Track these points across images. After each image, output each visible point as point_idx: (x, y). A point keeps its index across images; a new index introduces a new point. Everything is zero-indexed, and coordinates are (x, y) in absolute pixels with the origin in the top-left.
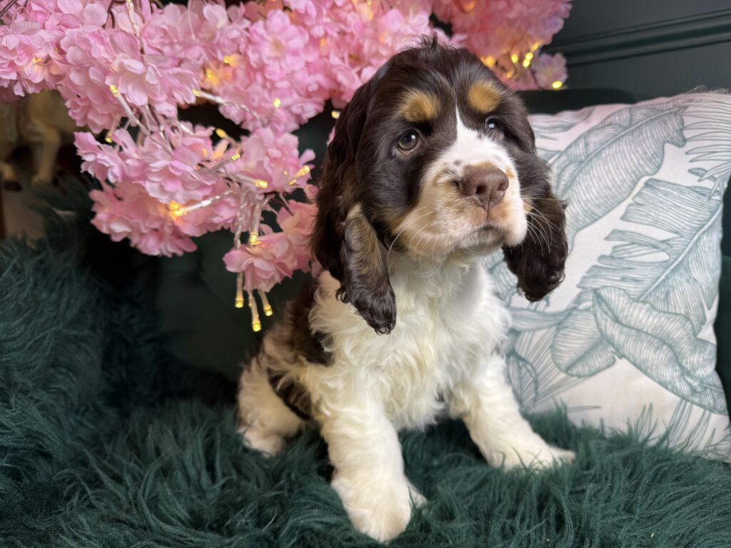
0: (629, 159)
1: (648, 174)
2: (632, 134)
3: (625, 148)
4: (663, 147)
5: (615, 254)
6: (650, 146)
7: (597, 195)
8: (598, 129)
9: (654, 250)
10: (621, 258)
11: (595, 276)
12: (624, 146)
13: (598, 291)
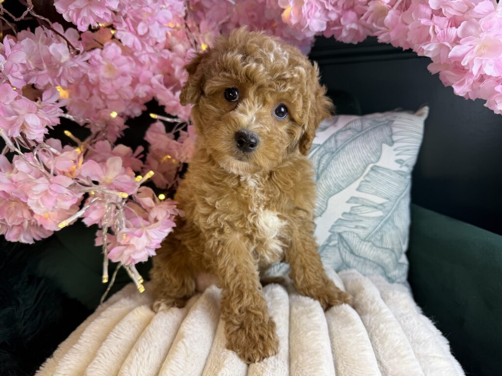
0: (362, 152)
1: (372, 162)
2: (363, 136)
3: (359, 145)
4: (381, 145)
5: (352, 212)
6: (374, 145)
7: (343, 175)
8: (343, 131)
9: (375, 209)
10: (356, 214)
11: (340, 225)
13: (341, 235)
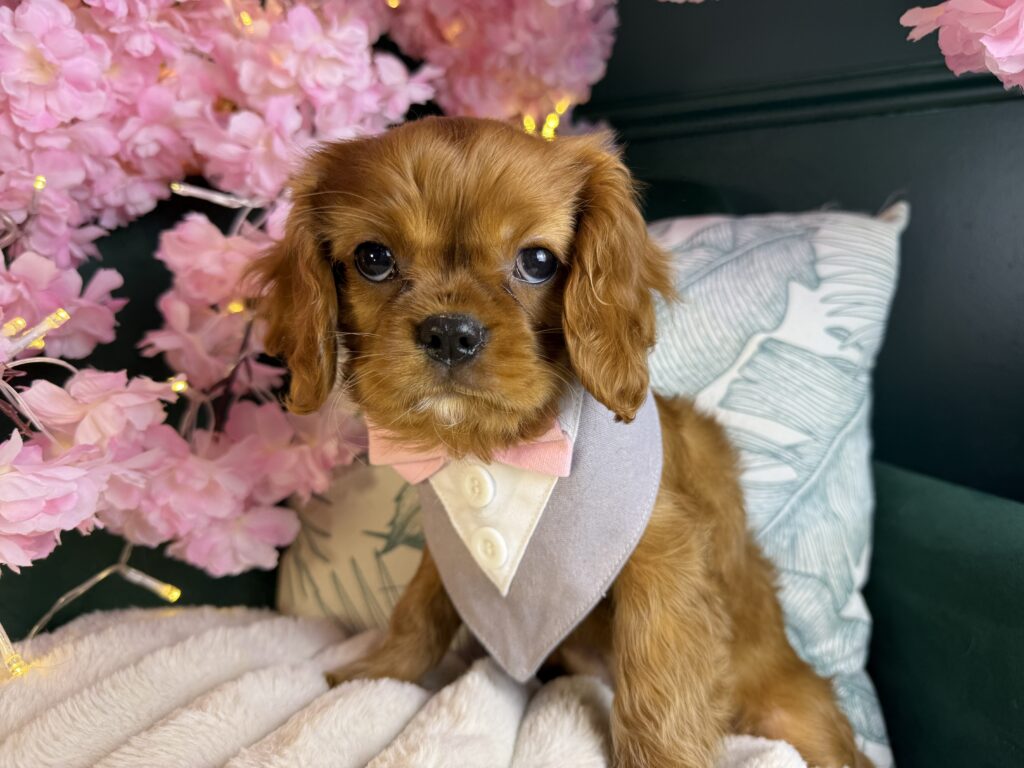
1: (763, 330)
2: (737, 263)
4: (787, 287)
6: (767, 284)
7: (680, 362)
8: (684, 251)
9: (773, 461)
12: (724, 281)
